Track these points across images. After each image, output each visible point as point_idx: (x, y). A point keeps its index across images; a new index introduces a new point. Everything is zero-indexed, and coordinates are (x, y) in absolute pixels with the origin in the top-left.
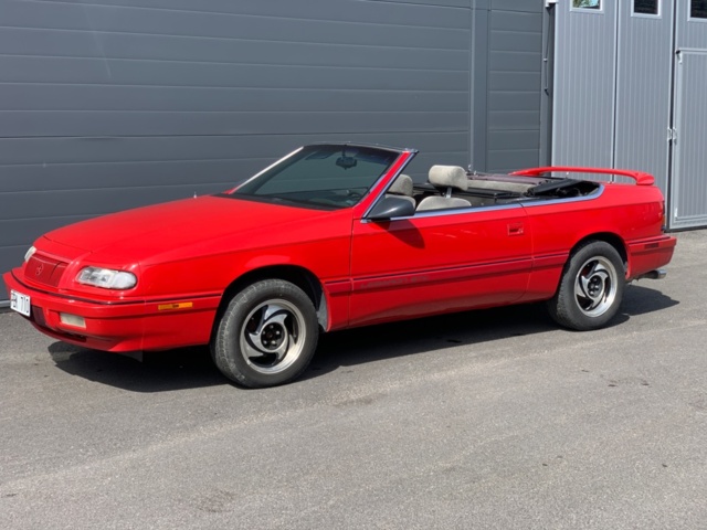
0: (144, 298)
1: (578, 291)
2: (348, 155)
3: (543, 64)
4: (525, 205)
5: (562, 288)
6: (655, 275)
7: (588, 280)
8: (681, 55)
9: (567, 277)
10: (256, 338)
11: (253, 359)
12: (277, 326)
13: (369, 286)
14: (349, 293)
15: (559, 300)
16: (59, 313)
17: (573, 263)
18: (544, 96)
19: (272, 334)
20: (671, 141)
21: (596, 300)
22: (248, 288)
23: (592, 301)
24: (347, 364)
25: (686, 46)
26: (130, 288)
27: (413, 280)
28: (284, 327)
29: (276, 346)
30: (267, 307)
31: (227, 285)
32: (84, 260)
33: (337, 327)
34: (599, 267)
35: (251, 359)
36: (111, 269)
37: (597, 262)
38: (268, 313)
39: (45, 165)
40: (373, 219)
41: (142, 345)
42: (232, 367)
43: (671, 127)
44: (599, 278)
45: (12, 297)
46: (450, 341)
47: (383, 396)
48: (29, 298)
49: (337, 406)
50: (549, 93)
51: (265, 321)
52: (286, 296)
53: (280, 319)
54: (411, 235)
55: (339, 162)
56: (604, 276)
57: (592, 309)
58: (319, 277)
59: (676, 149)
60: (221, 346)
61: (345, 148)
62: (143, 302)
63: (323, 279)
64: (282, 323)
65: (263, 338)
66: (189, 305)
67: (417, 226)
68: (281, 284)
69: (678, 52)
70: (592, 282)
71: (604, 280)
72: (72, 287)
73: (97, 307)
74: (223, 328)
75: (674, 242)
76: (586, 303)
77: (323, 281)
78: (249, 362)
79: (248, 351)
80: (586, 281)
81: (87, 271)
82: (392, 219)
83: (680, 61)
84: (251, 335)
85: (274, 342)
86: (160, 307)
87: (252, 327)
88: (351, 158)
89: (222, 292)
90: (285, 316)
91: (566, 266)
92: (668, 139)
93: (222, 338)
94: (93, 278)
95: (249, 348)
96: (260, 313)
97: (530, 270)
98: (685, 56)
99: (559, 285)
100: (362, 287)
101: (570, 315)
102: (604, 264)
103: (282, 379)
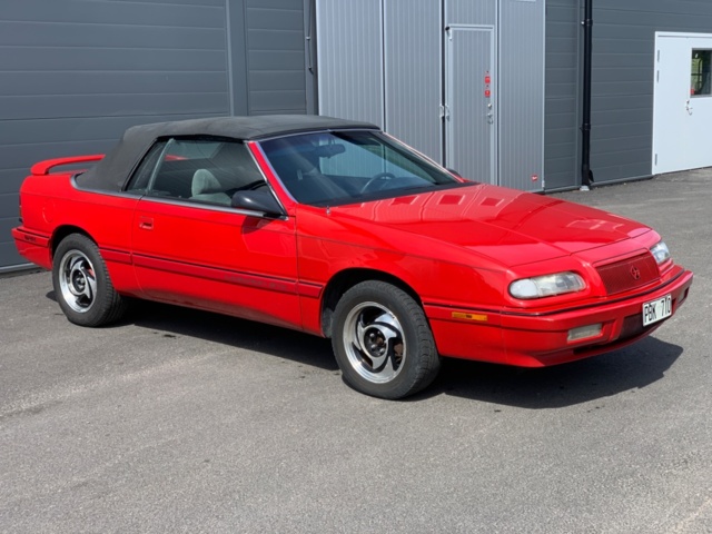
3: (306, 42)
8: (451, 31)
18: (309, 76)
20: (443, 118)
25: (455, 22)
43: (444, 104)
50: (314, 72)
59: (450, 126)
69: (448, 28)
83: (449, 37)
92: (441, 116)
98: (455, 32)
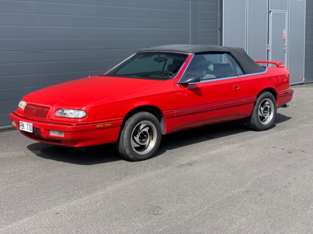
0: (91, 122)
1: (260, 114)
2: (161, 56)
3: (218, 17)
4: (240, 76)
5: (253, 113)
6: (285, 106)
7: (263, 109)
9: (255, 108)
10: (137, 138)
11: (136, 148)
12: (145, 133)
13: (182, 114)
14: (174, 117)
15: (252, 118)
16: (49, 130)
17: (258, 102)
18: (218, 31)
19: (143, 136)
20: (268, 50)
21: (266, 117)
22: (133, 116)
23: (265, 118)
24: (169, 149)
25: (273, 9)
26: (84, 117)
27: (199, 111)
28: (148, 133)
29: (144, 142)
30: (141, 124)
31: (125, 115)
32: (58, 105)
33: (168, 133)
34: (267, 103)
35: (135, 148)
36: (73, 109)
37: (266, 101)
38: (141, 127)
39: (11, 64)
40: (182, 84)
41: (89, 144)
42: (128, 152)
43: (268, 44)
44: (267, 108)
45: (20, 124)
46: (208, 137)
47: (195, 162)
48: (32, 124)
49: (178, 167)
51: (140, 131)
52: (149, 119)
53: (146, 130)
54: (197, 91)
55: (155, 60)
56: (269, 107)
57: (264, 121)
58: (162, 110)
59: (270, 53)
60: (123, 143)
61: (159, 53)
62: (90, 124)
63: (163, 111)
64: (147, 131)
65: (140, 138)
66: (109, 124)
67: (199, 86)
68: (147, 114)
69: (270, 12)
70: (264, 110)
71: (269, 108)
72: (54, 118)
73: (69, 127)
74: (124, 135)
75: (293, 91)
76: (262, 118)
77: (163, 112)
78: (134, 149)
79: (134, 145)
80: (262, 109)
81: (61, 111)
82: (189, 84)
83: (271, 16)
84: (135, 137)
85: (143, 140)
86: (97, 126)
87: (135, 134)
88: (163, 58)
89: (123, 118)
90: (148, 128)
91: (255, 103)
93: (123, 139)
94: (65, 114)
95: (134, 143)
96: (138, 127)
97: (242, 105)
98: (273, 13)
99: (252, 111)
100: (179, 114)
101: (257, 124)
102: (269, 102)
103: (148, 156)
